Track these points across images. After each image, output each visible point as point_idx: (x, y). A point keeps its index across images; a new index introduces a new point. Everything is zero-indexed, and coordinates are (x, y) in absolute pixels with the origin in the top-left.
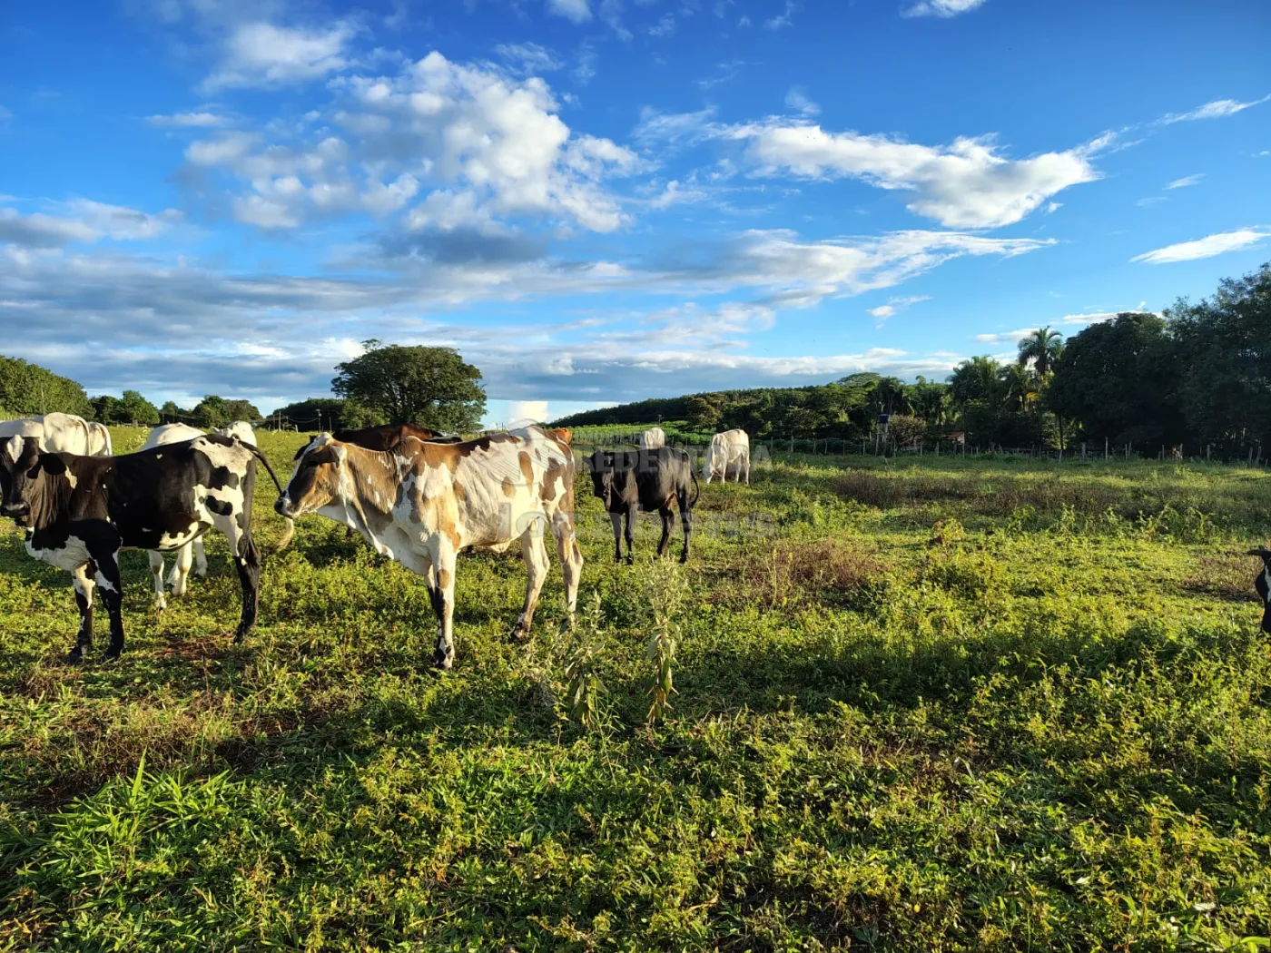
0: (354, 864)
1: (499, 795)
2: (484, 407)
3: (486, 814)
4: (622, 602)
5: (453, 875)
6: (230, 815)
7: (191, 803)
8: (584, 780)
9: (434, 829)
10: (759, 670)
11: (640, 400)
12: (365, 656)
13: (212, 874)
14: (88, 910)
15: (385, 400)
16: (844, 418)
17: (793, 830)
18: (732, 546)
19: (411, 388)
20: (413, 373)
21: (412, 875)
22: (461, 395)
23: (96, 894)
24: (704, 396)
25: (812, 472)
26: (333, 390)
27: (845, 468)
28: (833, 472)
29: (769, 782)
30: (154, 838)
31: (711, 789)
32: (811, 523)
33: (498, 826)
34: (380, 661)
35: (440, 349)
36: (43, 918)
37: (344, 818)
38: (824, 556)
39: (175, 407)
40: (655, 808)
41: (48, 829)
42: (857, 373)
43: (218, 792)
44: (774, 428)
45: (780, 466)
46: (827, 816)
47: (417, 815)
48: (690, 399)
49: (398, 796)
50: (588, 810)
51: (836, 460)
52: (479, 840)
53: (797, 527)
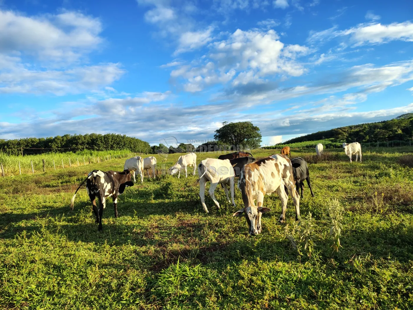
0: (239, 298)
1: (282, 280)
2: (261, 140)
3: (278, 286)
4: (317, 210)
5: (270, 306)
6: (202, 278)
7: (192, 273)
8: (310, 277)
9: (263, 289)
10: (373, 238)
11: (315, 132)
12: (234, 228)
13: (200, 297)
14: (169, 304)
15: (230, 140)
16: (400, 132)
17: (394, 303)
18: (357, 187)
19: (238, 136)
20: (238, 131)
21: (257, 304)
22: (254, 136)
23: (171, 299)
24: (340, 129)
25: (387, 155)
26: (214, 138)
27: (402, 153)
28: (397, 154)
29: (382, 284)
30: (183, 283)
31: (359, 284)
32: (390, 178)
33: (283, 290)
34: (238, 230)
35: (246, 122)
36: (159, 304)
37: (235, 282)
38: (397, 191)
39: (173, 147)
40: (338, 290)
41: (157, 278)
42: (405, 114)
43: (198, 270)
44: (370, 138)
45: (374, 153)
46: (408, 299)
47: (257, 284)
48: (335, 130)
49: (250, 277)
50: (313, 288)
51: (398, 149)
52: (277, 295)
53: (383, 179)
